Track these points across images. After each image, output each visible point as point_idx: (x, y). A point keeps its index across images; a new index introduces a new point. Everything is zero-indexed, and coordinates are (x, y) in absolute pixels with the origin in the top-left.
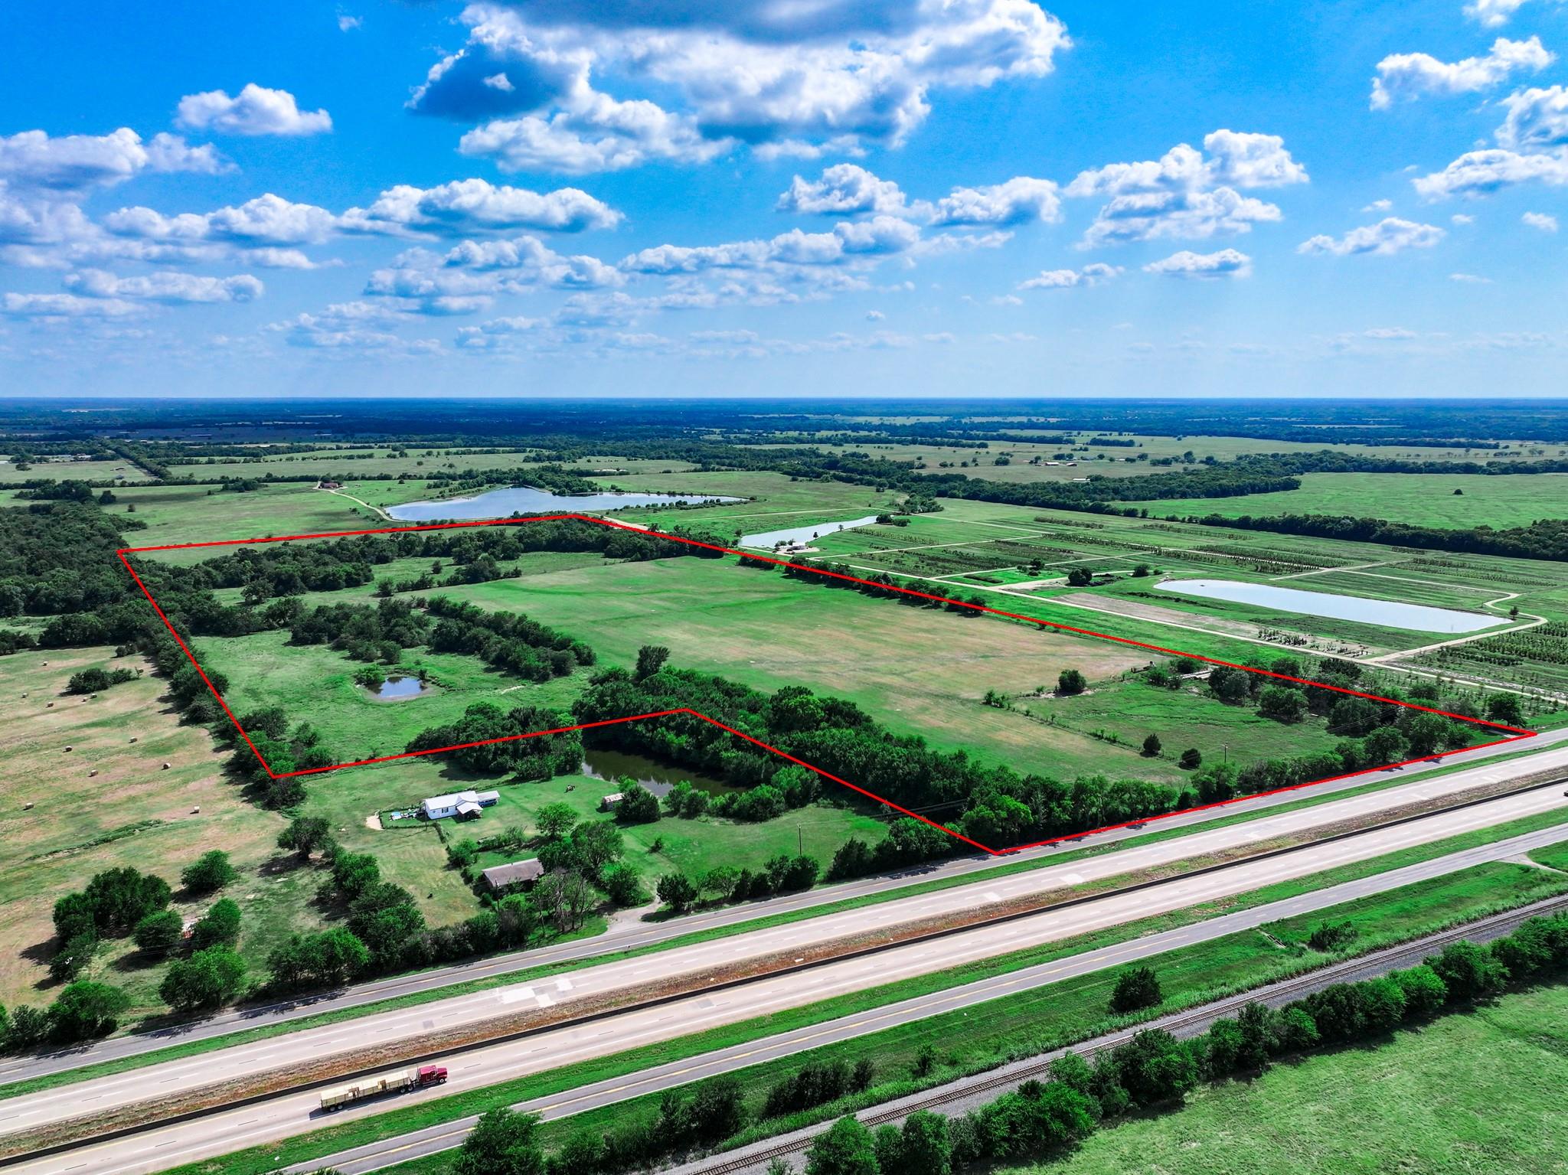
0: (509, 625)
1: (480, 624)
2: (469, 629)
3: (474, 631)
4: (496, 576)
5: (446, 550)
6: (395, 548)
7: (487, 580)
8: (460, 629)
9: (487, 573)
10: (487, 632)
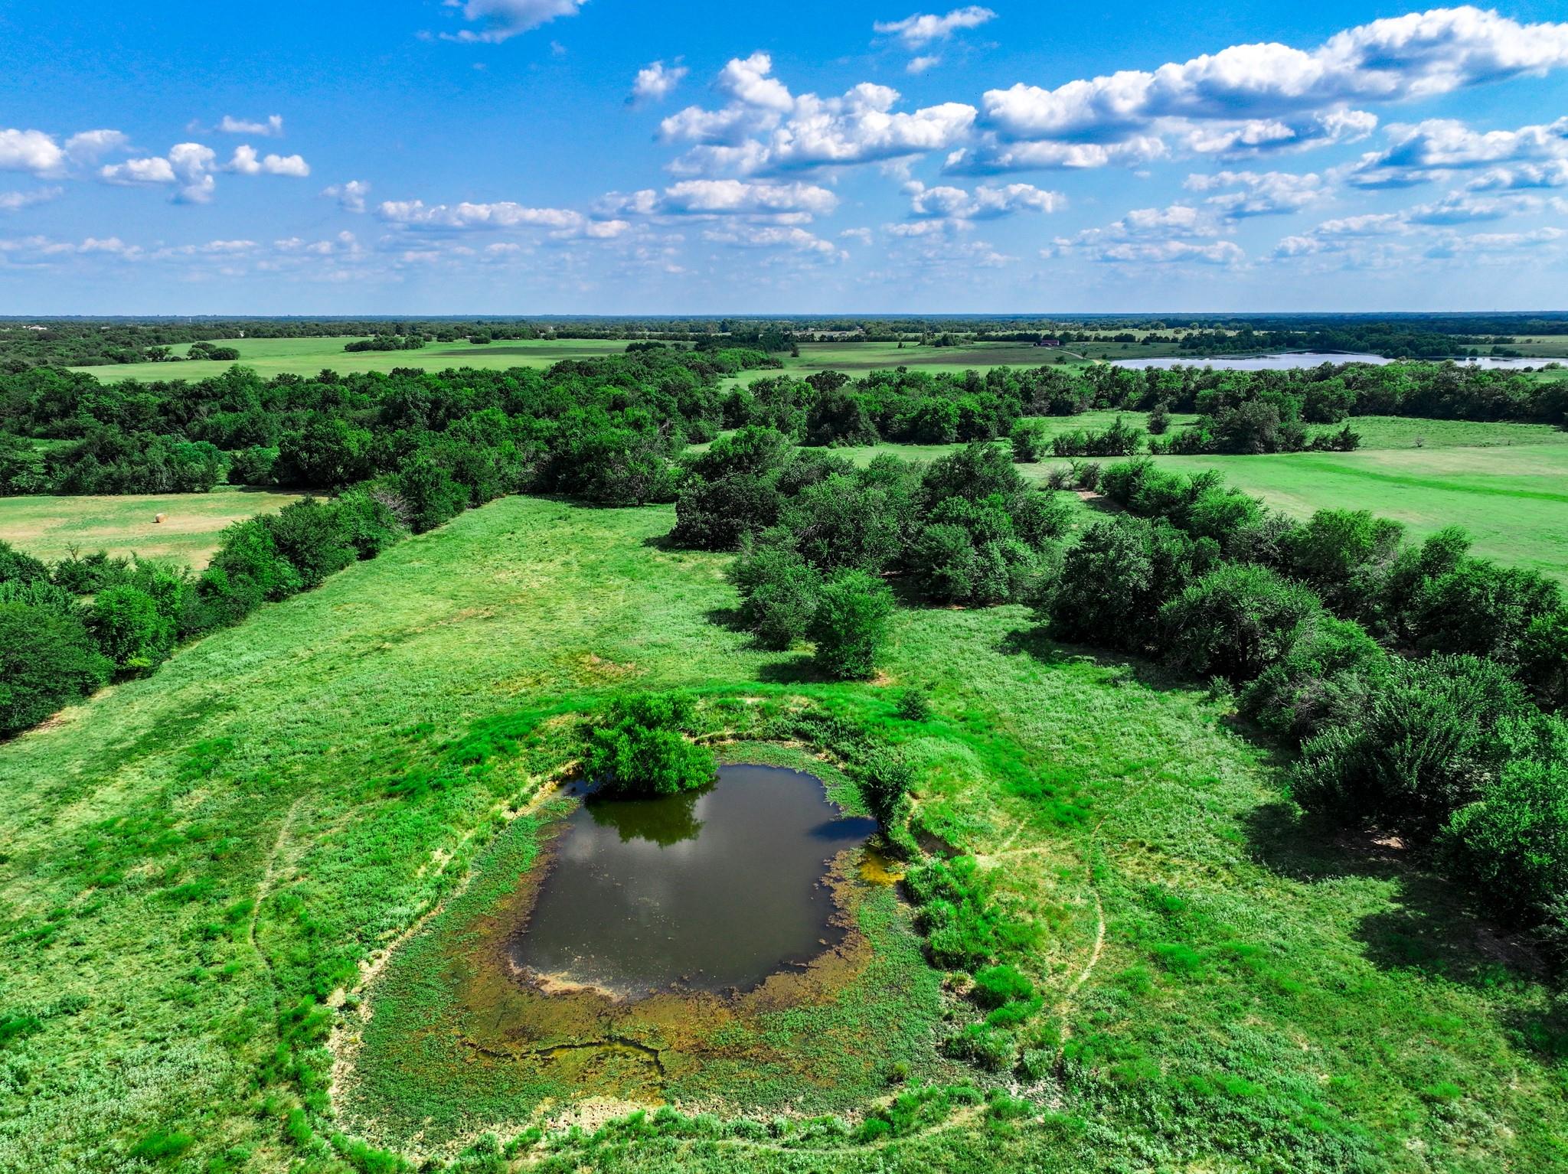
0: (1380, 571)
1: (1253, 552)
2: (1201, 566)
3: (1222, 577)
4: (1295, 444)
5: (1185, 404)
6: (1091, 392)
7: (1270, 448)
8: (1161, 561)
9: (1272, 433)
10: (1283, 593)
